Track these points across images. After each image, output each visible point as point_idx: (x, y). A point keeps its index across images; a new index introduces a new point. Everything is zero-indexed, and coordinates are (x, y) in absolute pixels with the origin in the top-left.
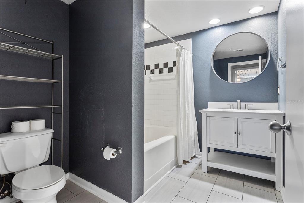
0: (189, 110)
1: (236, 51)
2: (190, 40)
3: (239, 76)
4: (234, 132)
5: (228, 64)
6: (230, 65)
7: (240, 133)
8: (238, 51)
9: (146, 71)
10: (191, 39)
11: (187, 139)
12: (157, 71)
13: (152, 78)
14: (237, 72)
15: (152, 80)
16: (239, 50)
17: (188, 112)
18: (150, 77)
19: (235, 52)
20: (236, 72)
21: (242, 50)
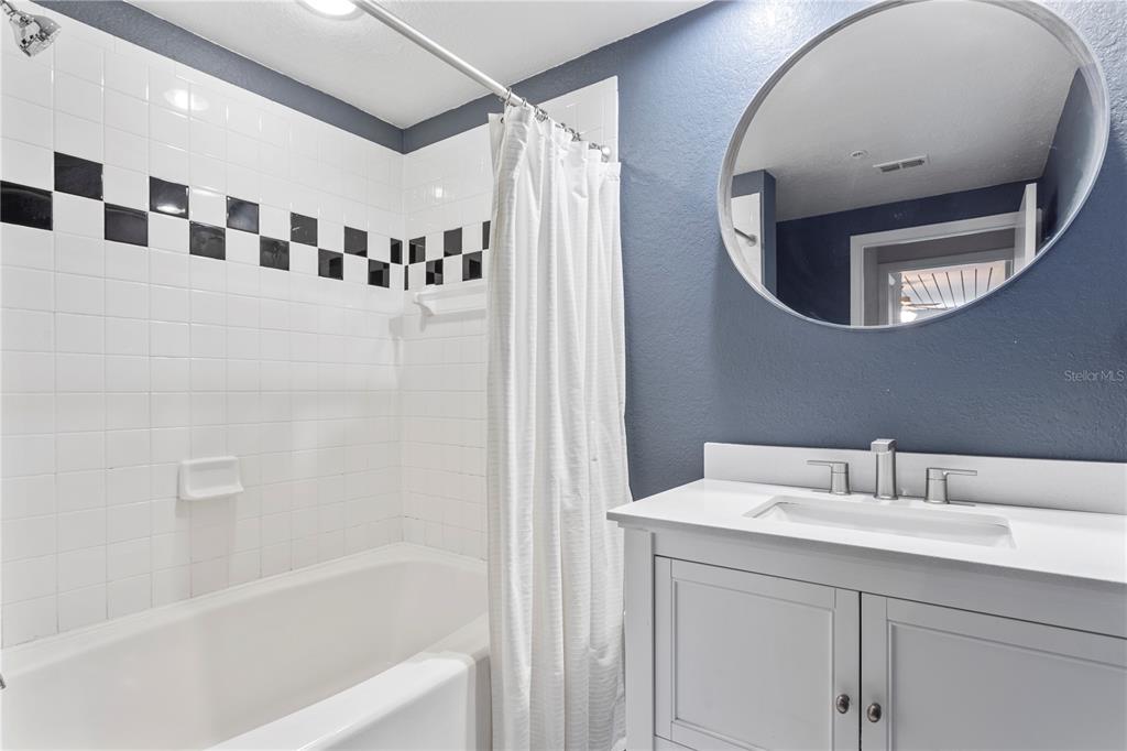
0: (576, 491)
1: (886, 169)
2: (608, 90)
3: (908, 299)
4: (838, 695)
5: (852, 238)
6: (859, 244)
7: (877, 713)
8: (896, 167)
9: (407, 267)
10: (612, 83)
11: (561, 673)
12: (453, 266)
13: (432, 305)
14: (898, 280)
15: (431, 315)
16: (905, 165)
17: (569, 505)
18: (419, 297)
19: (880, 171)
20: (891, 281)
21: (920, 162)
